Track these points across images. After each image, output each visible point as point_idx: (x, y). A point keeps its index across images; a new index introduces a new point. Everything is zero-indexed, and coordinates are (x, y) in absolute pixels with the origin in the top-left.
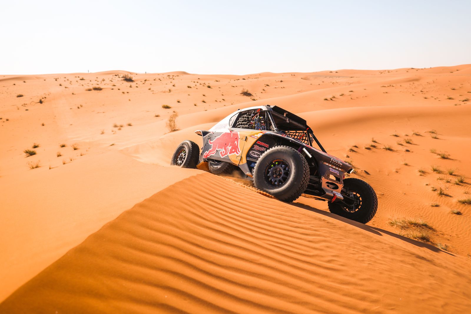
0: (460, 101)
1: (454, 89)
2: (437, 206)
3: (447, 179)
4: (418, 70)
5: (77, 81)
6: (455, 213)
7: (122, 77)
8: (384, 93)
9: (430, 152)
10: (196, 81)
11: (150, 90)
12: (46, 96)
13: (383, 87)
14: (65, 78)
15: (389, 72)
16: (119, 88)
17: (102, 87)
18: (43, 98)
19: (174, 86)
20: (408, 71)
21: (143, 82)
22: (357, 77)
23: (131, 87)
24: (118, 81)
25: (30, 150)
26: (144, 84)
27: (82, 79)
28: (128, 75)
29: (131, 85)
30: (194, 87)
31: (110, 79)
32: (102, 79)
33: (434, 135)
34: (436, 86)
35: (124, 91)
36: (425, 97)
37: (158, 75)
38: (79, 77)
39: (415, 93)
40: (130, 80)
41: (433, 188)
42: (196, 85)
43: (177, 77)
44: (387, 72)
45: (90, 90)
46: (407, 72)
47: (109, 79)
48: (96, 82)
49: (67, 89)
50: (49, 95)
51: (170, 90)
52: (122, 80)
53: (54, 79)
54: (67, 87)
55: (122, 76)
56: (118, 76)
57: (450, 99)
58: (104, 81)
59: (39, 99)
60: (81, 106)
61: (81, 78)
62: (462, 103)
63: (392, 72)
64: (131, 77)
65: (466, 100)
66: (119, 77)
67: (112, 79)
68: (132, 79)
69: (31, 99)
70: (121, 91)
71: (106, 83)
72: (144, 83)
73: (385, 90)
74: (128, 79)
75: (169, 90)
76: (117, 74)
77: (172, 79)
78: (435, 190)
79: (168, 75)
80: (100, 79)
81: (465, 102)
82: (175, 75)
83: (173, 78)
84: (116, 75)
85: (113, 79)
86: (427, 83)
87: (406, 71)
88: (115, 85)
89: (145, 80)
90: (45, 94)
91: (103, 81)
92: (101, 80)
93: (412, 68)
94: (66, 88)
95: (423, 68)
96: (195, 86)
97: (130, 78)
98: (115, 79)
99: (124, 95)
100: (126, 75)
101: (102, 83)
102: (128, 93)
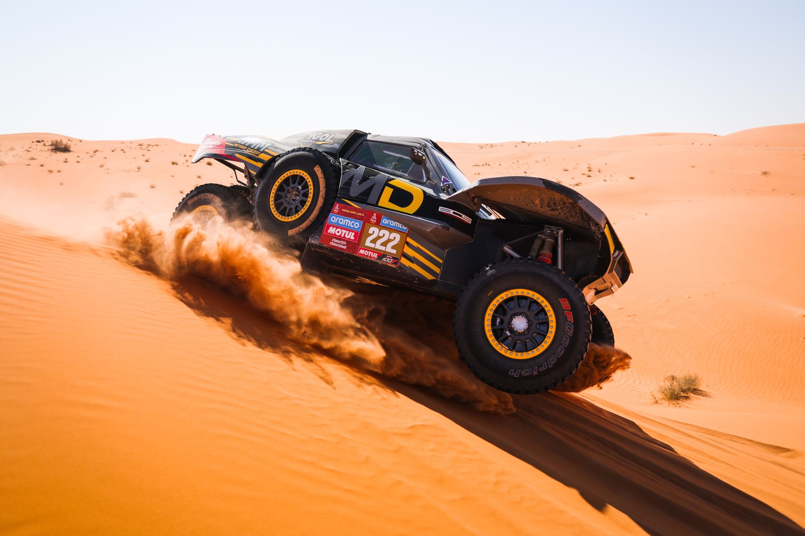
1: (566, 170)
4: (531, 144)
7: (51, 145)
8: (475, 174)
10: (188, 154)
11: (102, 168)
15: (492, 146)
16: (42, 163)
19: (147, 161)
21: (92, 154)
23: (66, 162)
24: (42, 151)
26: (92, 157)
28: (61, 141)
29: (66, 159)
30: (183, 163)
31: (26, 149)
32: (10, 147)
37: (122, 143)
40: (66, 149)
42: (187, 161)
43: (156, 147)
46: (516, 146)
47: (23, 147)
51: (139, 168)
52: (49, 150)
55: (50, 143)
56: (43, 143)
58: (13, 151)
63: (496, 146)
64: (68, 144)
66: (44, 145)
67: (30, 148)
68: (70, 148)
70: (46, 168)
71: (17, 155)
74: (62, 148)
75: (136, 167)
76: (40, 140)
79: (141, 143)
82: (152, 144)
83: (148, 149)
84: (38, 142)
85: (33, 147)
88: (35, 157)
89: (95, 150)
91: (10, 151)
93: (523, 142)
95: (537, 142)
96: (185, 162)
97: (65, 145)
98: (36, 147)
99: (51, 174)
100: (57, 141)
101: (7, 154)
102: (59, 172)
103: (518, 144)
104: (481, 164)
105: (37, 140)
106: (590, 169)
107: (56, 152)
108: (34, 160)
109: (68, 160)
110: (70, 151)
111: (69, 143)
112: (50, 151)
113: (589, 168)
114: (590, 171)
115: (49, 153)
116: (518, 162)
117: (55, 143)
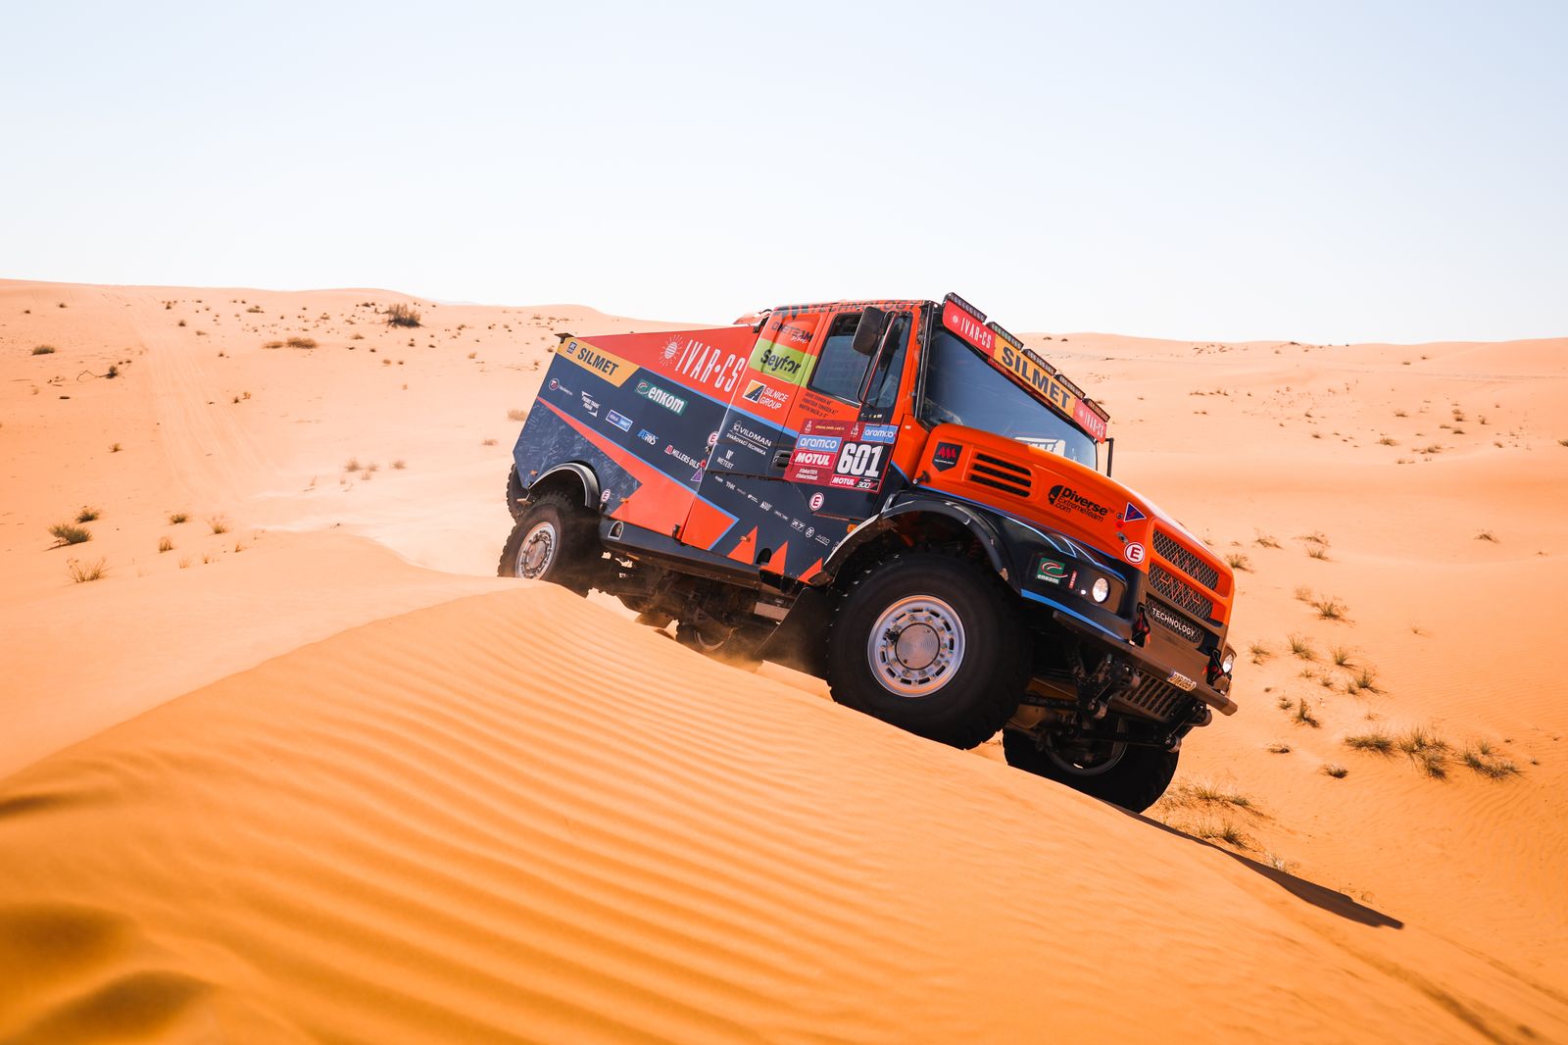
0: (1415, 450)
1: (1403, 415)
2: (1285, 751)
3: (1327, 677)
4: (1310, 350)
5: (237, 316)
6: (1331, 774)
7: (387, 312)
8: (1196, 413)
9: (1295, 595)
11: (472, 360)
12: (130, 358)
13: (1197, 393)
14: (200, 302)
15: (1222, 349)
16: (373, 348)
17: (317, 339)
18: (121, 363)
19: (550, 350)
20: (1281, 350)
21: (455, 332)
22: (1123, 360)
23: (412, 345)
24: (373, 323)
25: (71, 527)
26: (455, 337)
27: (256, 310)
28: (404, 305)
29: (411, 339)
31: (347, 317)
32: (321, 315)
33: (1316, 548)
34: (1354, 401)
35: (389, 359)
36: (1315, 434)
37: (504, 312)
38: (243, 302)
39: (1289, 419)
40: (412, 323)
41: (1284, 700)
43: (564, 322)
44: (1217, 349)
45: (276, 346)
46: (1277, 352)
47: (341, 315)
48: (301, 323)
49: (202, 336)
50: (141, 353)
51: (536, 364)
52: (384, 322)
53: (163, 302)
54: (202, 330)
55: (386, 308)
56: (373, 308)
57: (1387, 443)
58: (327, 320)
59: (110, 366)
60: (247, 396)
61: (251, 305)
62: (1419, 458)
63: (1231, 349)
64: (415, 310)
65: (1430, 451)
66: (376, 312)
67: (354, 316)
68: (418, 319)
69: (82, 362)
70: (379, 357)
71: (333, 329)
72: (455, 334)
73: (1200, 403)
74: (405, 320)
75: (533, 363)
76: (369, 302)
77: (547, 330)
78: (1285, 707)
79: (537, 313)
80: (313, 315)
81: (1429, 455)
83: (551, 326)
84: (367, 305)
85: (357, 315)
86: (1329, 391)
87: (1274, 350)
88: (362, 335)
89: (459, 325)
90: (127, 349)
91: (323, 320)
92: (318, 318)
93: (1293, 343)
94: (199, 334)
95: (1325, 344)
97: (412, 316)
98: (362, 315)
99: (388, 368)
100: (398, 307)
101: (318, 326)
102: (401, 363)
103: (1281, 346)
104: (1207, 391)
105: (364, 302)
106: (1460, 416)
107: (394, 326)
108: (359, 340)
109: (415, 342)
110: (418, 325)
111: (418, 310)
112: (386, 324)
113: (1457, 412)
114: (1459, 420)
115: (384, 327)
116: (1288, 389)
117: (395, 309)
